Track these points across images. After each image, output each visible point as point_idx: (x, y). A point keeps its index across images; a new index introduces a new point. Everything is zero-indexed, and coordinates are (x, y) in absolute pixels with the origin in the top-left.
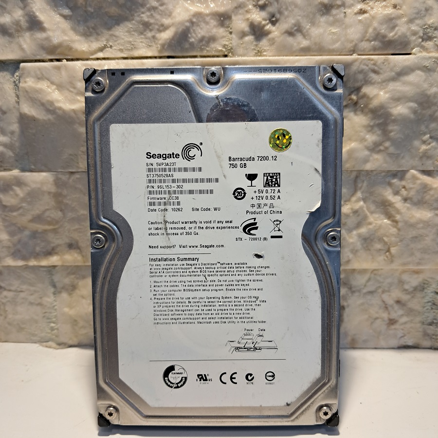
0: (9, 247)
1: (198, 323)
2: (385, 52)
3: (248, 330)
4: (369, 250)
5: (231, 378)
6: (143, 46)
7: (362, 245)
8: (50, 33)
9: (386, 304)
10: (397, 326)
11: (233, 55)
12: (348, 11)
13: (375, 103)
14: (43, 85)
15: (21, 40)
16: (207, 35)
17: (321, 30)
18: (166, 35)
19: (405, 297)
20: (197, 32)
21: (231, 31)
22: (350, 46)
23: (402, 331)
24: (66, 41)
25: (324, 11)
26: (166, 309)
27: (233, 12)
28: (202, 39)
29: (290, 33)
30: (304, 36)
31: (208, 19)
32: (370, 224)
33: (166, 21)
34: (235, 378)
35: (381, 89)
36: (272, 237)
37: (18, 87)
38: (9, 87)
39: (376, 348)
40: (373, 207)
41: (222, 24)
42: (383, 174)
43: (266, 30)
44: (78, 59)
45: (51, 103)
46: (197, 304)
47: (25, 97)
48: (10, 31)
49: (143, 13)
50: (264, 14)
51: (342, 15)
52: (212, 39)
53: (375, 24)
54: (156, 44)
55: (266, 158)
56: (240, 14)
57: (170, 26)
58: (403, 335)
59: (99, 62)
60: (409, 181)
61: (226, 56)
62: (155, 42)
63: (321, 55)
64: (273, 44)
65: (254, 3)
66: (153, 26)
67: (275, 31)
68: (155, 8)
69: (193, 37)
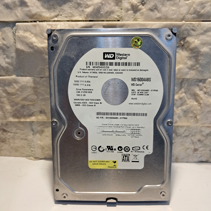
0: (11, 112)
2: (199, 20)
4: (187, 117)
6: (77, 15)
7: (183, 114)
8: (31, 8)
9: (193, 142)
10: (198, 152)
11: (123, 20)
13: (192, 46)
14: (27, 34)
15: (16, 11)
16: (110, 10)
17: (167, 9)
18: (89, 10)
19: (202, 138)
20: (104, 8)
21: (121, 8)
22: (181, 17)
23: (200, 154)
24: (38, 12)
28: (107, 12)
29: (151, 10)
30: (158, 11)
32: (187, 104)
33: (89, 3)
35: (196, 39)
37: (15, 35)
38: (10, 35)
39: (187, 162)
40: (189, 96)
41: (117, 5)
42: (195, 80)
43: (139, 8)
44: (44, 21)
45: (32, 43)
47: (18, 40)
48: (11, 7)
52: (112, 12)
53: (195, 6)
54: (84, 14)
57: (91, 6)
58: (200, 156)
59: (55, 22)
60: (208, 84)
61: (119, 21)
62: (83, 13)
63: (166, 21)
64: (143, 15)
66: (82, 5)
67: (144, 9)
69: (102, 11)
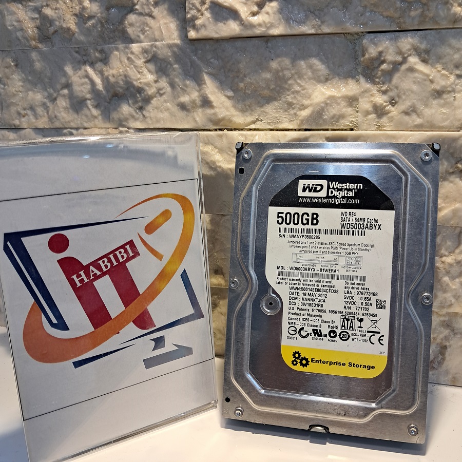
6: (287, 120)
8: (217, 110)
11: (358, 130)
12: (458, 95)
14: (208, 149)
15: (195, 114)
16: (338, 114)
17: (433, 111)
18: (305, 113)
20: (329, 111)
21: (357, 110)
22: (457, 124)
24: (228, 115)
25: (437, 95)
27: (360, 95)
28: (333, 117)
29: (406, 113)
30: (418, 116)
31: (339, 100)
33: (306, 102)
41: (350, 105)
43: (387, 110)
44: (235, 130)
48: (188, 108)
49: (288, 95)
50: (385, 97)
51: (452, 99)
52: (342, 116)
56: (366, 97)
57: (309, 106)
59: (252, 132)
61: (352, 130)
62: (296, 118)
63: (432, 131)
64: (392, 121)
65: (378, 89)
66: (295, 105)
67: (394, 111)
68: (297, 92)
69: (326, 114)
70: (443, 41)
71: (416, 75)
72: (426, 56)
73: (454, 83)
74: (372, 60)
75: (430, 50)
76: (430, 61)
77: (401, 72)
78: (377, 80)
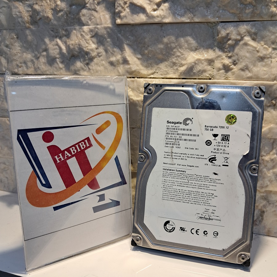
1: (183, 202)
3: (207, 209)
5: (197, 232)
6: (172, 73)
8: (131, 66)
11: (214, 79)
12: (273, 60)
15: (119, 68)
16: (202, 69)
18: (183, 69)
20: (197, 68)
21: (213, 67)
22: (273, 77)
24: (137, 69)
25: (261, 60)
26: (169, 193)
27: (215, 59)
28: (199, 71)
29: (242, 70)
30: (249, 71)
31: (203, 62)
33: (183, 62)
34: (198, 232)
36: (223, 165)
41: (210, 64)
43: (231, 68)
44: (142, 78)
46: (183, 193)
48: (115, 64)
49: (173, 58)
50: (230, 60)
51: (270, 62)
52: (204, 71)
54: (178, 72)
55: (223, 127)
56: (219, 60)
57: (185, 65)
59: (151, 79)
61: (210, 79)
63: (257, 81)
64: (234, 74)
65: (226, 55)
66: (177, 64)
67: (235, 69)
68: (179, 56)
69: (195, 70)
70: (265, 28)
71: (249, 47)
72: (255, 36)
73: (271, 53)
74: (223, 38)
75: (258, 33)
76: (257, 40)
77: (240, 46)
78: (226, 50)
